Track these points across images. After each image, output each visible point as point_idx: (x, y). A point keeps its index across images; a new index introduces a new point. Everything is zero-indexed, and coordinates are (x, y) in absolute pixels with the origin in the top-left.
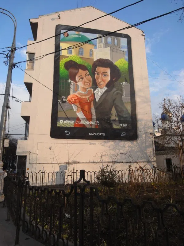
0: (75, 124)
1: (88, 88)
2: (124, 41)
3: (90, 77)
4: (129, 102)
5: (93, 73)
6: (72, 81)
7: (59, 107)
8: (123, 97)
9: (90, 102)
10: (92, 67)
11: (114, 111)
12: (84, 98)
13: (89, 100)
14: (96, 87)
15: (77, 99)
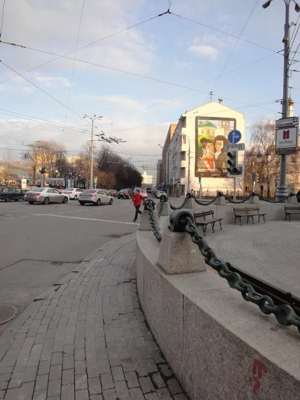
0: (206, 171)
1: (211, 152)
2: (232, 123)
3: (213, 147)
5: (214, 144)
6: (204, 149)
13: (212, 159)
15: (206, 158)
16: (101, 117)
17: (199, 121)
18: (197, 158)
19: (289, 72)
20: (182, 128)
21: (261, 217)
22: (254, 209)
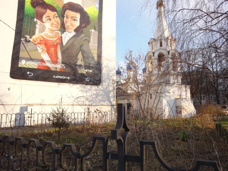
0: (39, 66)
1: (55, 31)
3: (58, 19)
4: (96, 49)
6: (38, 21)
7: (22, 46)
8: (90, 43)
9: (57, 45)
10: (61, 9)
11: (80, 56)
12: (51, 40)
13: (56, 43)
14: (64, 30)
15: (42, 40)
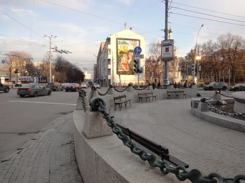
0: (123, 71)
1: (126, 60)
2: (138, 42)
5: (128, 55)
6: (122, 58)
12: (125, 63)
16: (56, 37)
17: (118, 40)
18: (117, 63)
19: (168, 13)
20: (108, 45)
21: (154, 98)
22: (150, 94)
